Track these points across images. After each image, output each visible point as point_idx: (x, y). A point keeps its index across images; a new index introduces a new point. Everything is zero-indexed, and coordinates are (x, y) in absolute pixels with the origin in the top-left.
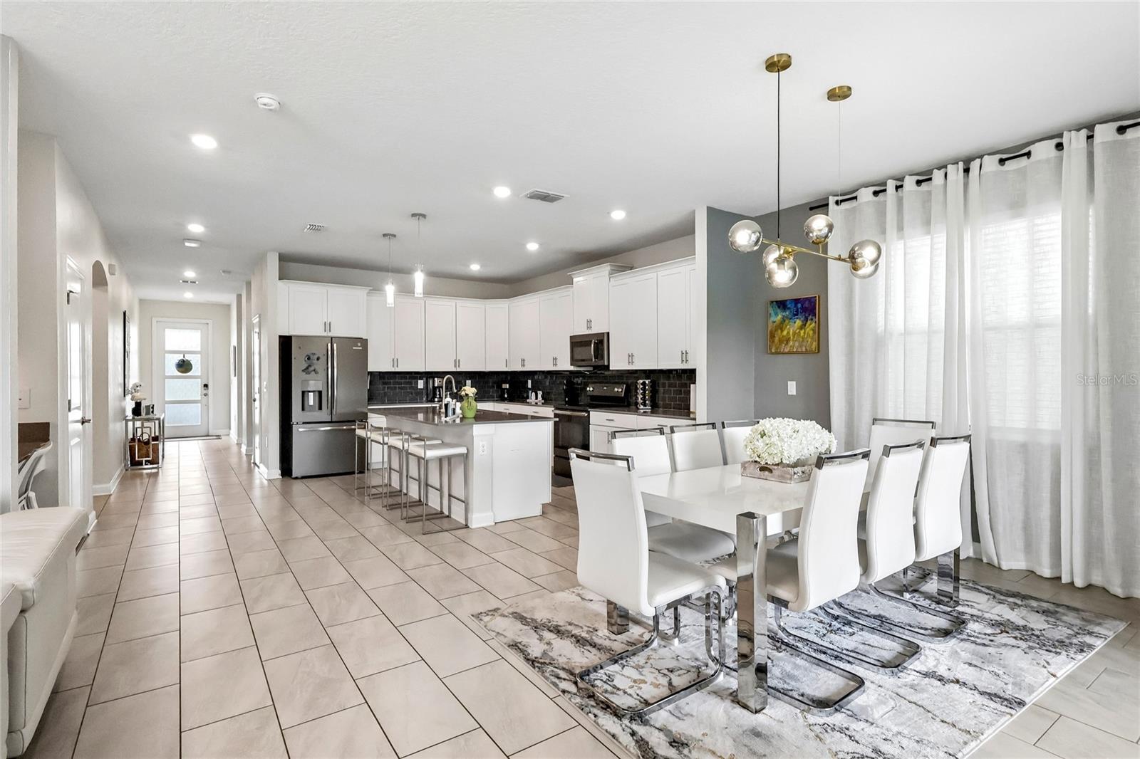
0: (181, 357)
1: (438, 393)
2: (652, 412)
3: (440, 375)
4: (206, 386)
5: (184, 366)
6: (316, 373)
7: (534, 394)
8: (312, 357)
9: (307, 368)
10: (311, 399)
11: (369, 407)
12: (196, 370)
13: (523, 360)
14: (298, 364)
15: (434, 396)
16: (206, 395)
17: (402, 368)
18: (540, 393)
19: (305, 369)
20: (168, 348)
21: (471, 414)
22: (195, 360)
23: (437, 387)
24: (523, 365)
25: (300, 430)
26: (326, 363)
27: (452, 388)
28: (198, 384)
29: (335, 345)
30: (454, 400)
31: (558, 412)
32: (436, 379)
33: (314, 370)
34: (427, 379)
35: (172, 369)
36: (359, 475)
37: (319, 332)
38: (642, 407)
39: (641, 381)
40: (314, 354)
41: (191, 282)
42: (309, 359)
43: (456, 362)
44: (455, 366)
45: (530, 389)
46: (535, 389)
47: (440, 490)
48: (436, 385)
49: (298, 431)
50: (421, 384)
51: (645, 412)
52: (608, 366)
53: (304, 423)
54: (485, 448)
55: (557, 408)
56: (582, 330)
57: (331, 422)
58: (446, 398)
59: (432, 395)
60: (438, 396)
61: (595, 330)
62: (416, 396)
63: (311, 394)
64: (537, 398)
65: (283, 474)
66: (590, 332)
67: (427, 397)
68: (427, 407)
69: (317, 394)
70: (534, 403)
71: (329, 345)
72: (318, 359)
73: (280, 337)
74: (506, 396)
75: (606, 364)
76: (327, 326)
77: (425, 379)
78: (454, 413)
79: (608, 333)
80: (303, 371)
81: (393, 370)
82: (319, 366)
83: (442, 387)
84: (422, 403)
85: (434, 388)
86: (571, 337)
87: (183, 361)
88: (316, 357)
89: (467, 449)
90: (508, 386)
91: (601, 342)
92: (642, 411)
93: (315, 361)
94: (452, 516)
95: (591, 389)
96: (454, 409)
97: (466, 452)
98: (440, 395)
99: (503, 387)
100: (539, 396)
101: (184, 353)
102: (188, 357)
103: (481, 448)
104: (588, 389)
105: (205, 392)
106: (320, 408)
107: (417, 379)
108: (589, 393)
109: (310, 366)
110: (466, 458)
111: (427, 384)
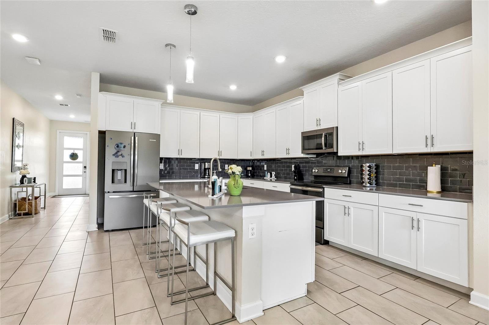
0: (72, 151)
1: (207, 172)
2: (376, 190)
3: (208, 160)
4: (85, 167)
5: (74, 156)
6: (123, 157)
7: (269, 173)
8: (120, 145)
9: (116, 153)
10: (119, 175)
11: (161, 181)
12: (80, 159)
13: (263, 152)
14: (110, 151)
15: (205, 175)
16: (85, 172)
17: (184, 156)
18: (274, 173)
19: (115, 154)
20: (65, 146)
21: (236, 192)
22: (80, 154)
23: (207, 168)
24: (263, 155)
25: (110, 197)
26: (130, 151)
27: (217, 169)
28: (81, 166)
29: (137, 138)
30: (221, 178)
31: (293, 187)
32: (206, 163)
33: (122, 155)
34: (201, 163)
35: (67, 158)
36: (153, 228)
37: (126, 128)
38: (368, 185)
39: (368, 165)
40: (121, 144)
41: (65, 105)
42: (118, 147)
43: (219, 153)
44: (219, 155)
45: (265, 170)
46: (270, 171)
47: (207, 263)
48: (206, 167)
49: (109, 198)
50: (197, 167)
51: (370, 189)
52: (337, 152)
53: (114, 192)
54: (255, 231)
55: (292, 184)
56: (311, 127)
57: (133, 191)
58: (213, 176)
59: (204, 173)
60: (207, 174)
61: (324, 126)
62: (193, 174)
63: (119, 172)
64: (271, 177)
65: (99, 228)
66: (319, 128)
67: (201, 175)
68: (201, 182)
69: (123, 171)
70: (269, 180)
71: (133, 138)
72: (124, 147)
73: (99, 131)
74: (250, 175)
75: (335, 151)
76: (133, 125)
77: (199, 163)
78: (220, 191)
79: (337, 127)
80: (114, 155)
81: (178, 157)
82: (125, 152)
83: (210, 169)
84: (197, 178)
85: (205, 169)
86: (302, 132)
87: (73, 154)
88: (122, 146)
89: (236, 232)
90: (251, 168)
91: (331, 134)
92: (368, 189)
93: (122, 149)
94: (217, 294)
95: (316, 171)
96: (221, 186)
97: (234, 236)
98: (209, 173)
99: (248, 169)
100: (273, 175)
101: (74, 149)
102: (76, 152)
103: (250, 231)
104: (314, 171)
105: (85, 170)
106: (126, 182)
107: (195, 163)
108: (314, 174)
109: (118, 151)
110: (233, 241)
111: (201, 166)
